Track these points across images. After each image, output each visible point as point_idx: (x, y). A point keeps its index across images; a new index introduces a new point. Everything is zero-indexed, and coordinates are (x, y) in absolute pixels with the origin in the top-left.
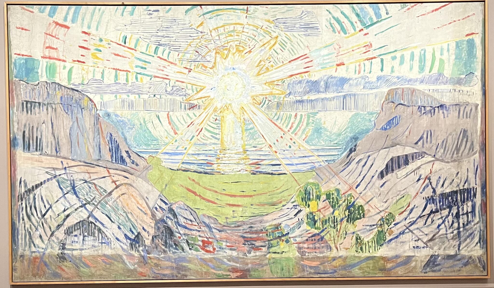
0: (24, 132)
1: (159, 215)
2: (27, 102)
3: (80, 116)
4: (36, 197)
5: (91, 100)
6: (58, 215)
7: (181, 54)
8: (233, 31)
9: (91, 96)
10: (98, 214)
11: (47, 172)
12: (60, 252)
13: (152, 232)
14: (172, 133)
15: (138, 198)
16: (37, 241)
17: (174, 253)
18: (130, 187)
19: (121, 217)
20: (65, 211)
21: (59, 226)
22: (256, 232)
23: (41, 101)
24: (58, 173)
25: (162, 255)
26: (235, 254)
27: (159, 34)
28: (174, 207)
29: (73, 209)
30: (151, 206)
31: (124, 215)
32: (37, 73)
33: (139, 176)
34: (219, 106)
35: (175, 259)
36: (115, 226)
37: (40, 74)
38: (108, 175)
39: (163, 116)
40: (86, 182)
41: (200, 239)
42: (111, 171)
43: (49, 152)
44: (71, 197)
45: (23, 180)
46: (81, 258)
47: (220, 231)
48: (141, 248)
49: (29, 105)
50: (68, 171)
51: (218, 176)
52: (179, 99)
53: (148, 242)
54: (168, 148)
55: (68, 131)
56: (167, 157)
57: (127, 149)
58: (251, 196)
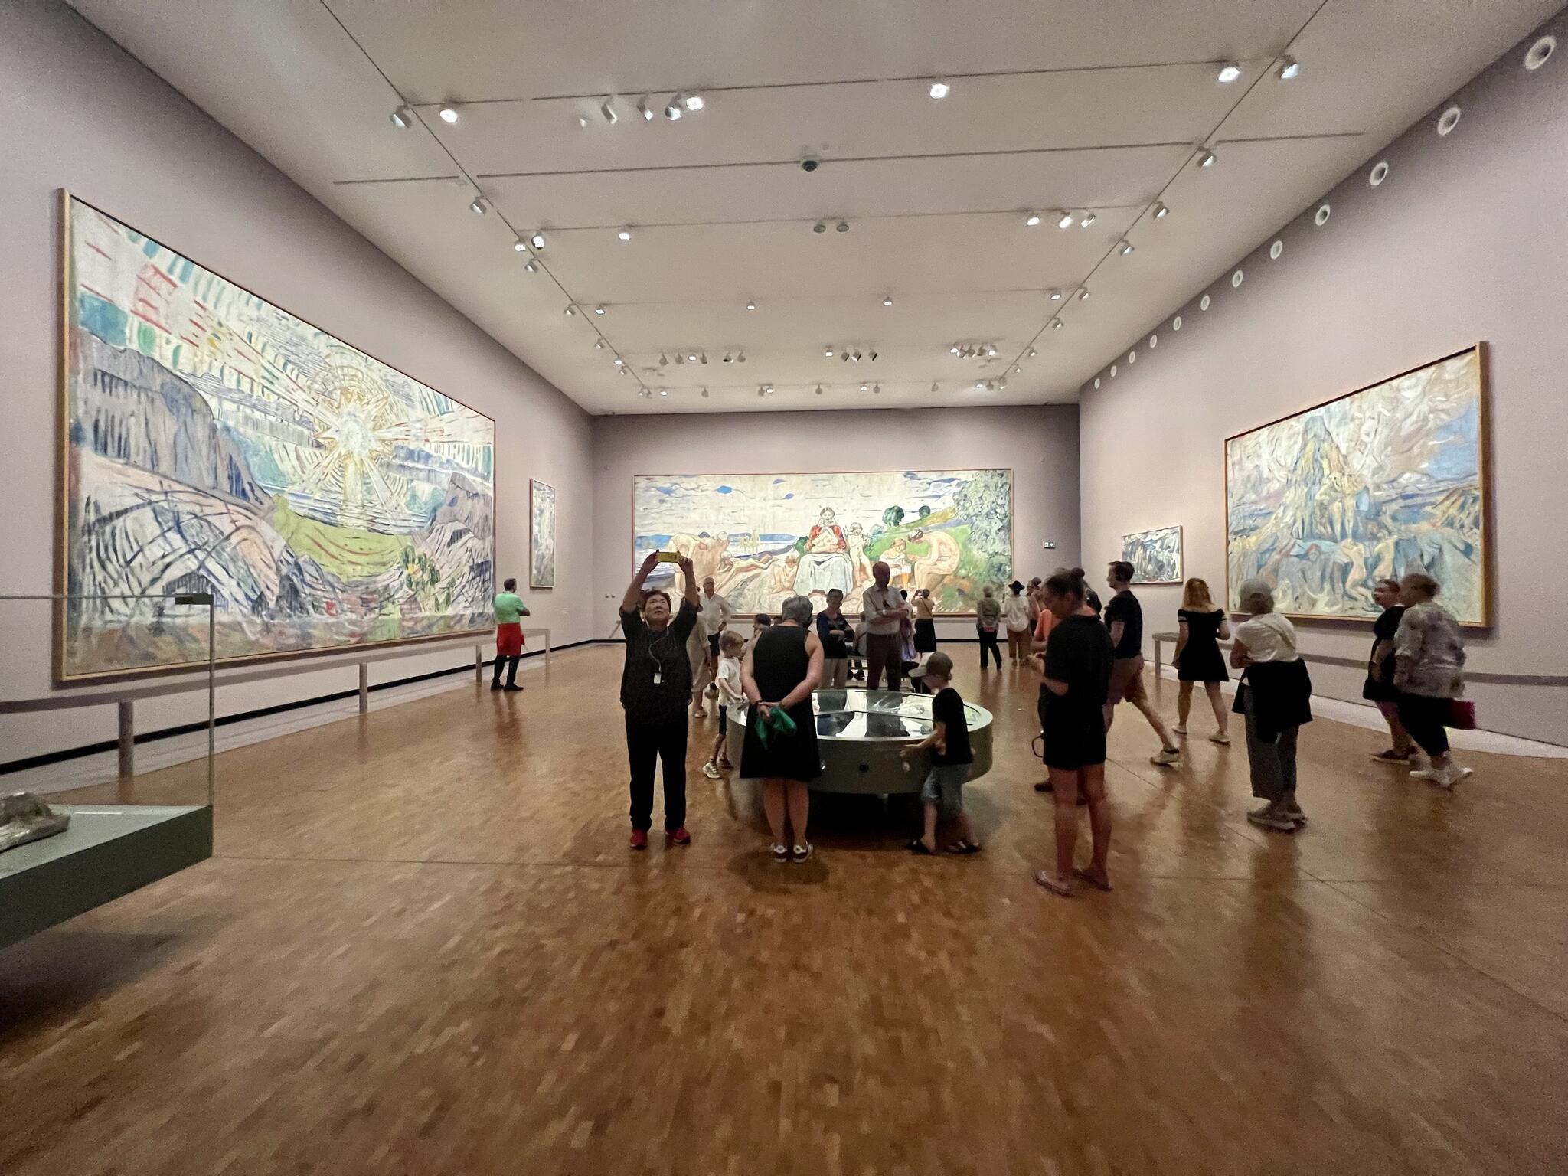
0: (97, 422)
1: (284, 570)
2: (104, 374)
3: (189, 420)
4: (117, 531)
5: (205, 401)
6: (154, 563)
7: (309, 382)
8: (355, 376)
9: (207, 397)
10: (211, 564)
11: (136, 495)
12: (155, 620)
13: (277, 590)
14: (299, 471)
15: (262, 547)
16: (116, 604)
17: (300, 617)
18: (253, 532)
19: (242, 571)
20: (164, 557)
21: (154, 581)
22: (372, 593)
23: (128, 378)
24: (154, 498)
25: (288, 621)
26: (354, 616)
27: (288, 347)
28: (300, 561)
29: (176, 555)
30: (276, 558)
31: (245, 567)
32: (124, 333)
33: (263, 518)
34: (343, 452)
35: (300, 625)
36: (233, 583)
37: (128, 335)
38: (225, 511)
39: (291, 447)
40: (196, 517)
41: (324, 600)
42: (231, 507)
43: (140, 463)
44: (172, 536)
45: (92, 500)
46: (185, 628)
47: (342, 591)
48: (264, 613)
49: (107, 379)
50: (169, 498)
51: (341, 529)
52: (307, 432)
53: (272, 604)
54: (296, 489)
55: (171, 440)
56: (294, 498)
57: (251, 481)
58: (367, 554)
